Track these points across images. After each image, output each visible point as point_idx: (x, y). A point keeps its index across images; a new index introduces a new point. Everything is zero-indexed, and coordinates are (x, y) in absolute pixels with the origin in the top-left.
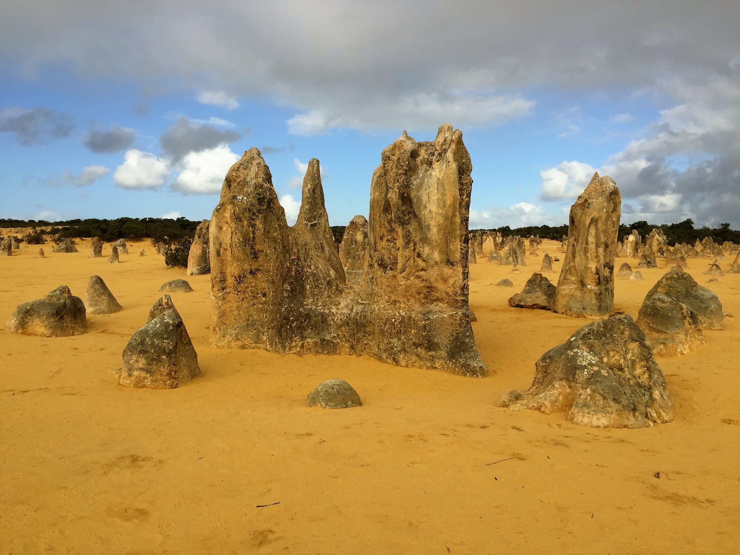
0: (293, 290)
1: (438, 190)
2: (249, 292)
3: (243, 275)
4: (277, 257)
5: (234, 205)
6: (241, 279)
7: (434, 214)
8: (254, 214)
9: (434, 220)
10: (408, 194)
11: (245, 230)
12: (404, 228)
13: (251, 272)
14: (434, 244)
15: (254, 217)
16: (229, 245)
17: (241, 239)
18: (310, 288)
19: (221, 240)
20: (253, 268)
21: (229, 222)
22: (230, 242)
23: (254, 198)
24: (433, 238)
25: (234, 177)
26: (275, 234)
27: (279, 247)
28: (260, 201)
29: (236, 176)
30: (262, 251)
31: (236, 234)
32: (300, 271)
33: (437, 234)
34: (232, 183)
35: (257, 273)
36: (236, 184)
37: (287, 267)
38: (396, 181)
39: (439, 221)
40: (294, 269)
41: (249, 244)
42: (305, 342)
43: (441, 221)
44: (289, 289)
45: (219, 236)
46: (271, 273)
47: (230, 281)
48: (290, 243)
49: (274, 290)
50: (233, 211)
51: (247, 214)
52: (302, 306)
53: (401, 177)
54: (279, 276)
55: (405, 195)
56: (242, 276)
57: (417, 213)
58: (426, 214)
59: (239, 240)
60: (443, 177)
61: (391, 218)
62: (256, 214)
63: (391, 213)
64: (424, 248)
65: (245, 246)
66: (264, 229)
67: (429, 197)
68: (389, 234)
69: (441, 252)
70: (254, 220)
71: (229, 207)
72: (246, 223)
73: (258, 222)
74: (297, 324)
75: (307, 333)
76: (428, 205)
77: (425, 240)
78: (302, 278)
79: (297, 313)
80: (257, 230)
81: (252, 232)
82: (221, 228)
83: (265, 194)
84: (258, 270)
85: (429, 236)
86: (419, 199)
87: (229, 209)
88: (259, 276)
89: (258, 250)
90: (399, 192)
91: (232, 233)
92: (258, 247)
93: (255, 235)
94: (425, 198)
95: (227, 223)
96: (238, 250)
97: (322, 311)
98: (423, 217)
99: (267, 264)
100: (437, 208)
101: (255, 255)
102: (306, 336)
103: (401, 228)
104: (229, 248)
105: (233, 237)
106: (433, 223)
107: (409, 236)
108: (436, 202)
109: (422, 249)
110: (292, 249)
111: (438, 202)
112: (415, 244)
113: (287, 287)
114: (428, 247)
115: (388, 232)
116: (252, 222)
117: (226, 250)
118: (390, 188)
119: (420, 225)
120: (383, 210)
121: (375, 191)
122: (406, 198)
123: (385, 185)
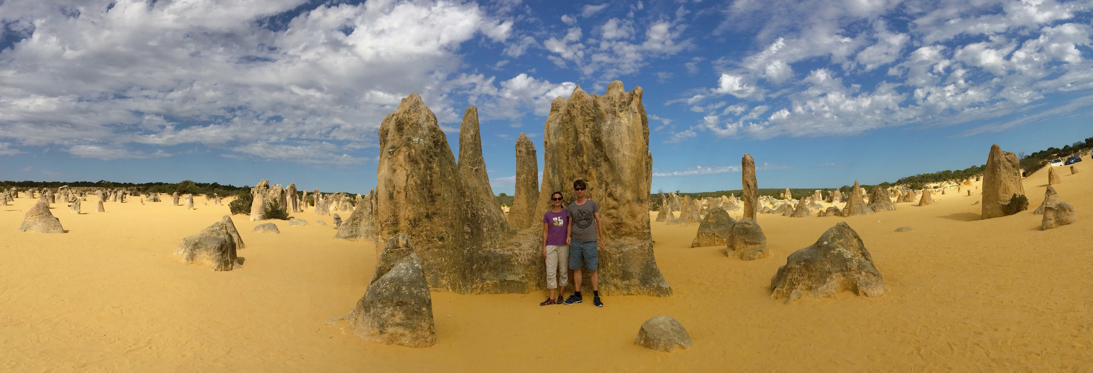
0: (472, 232)
1: (629, 137)
2: (424, 236)
3: (419, 218)
5: (409, 147)
7: (627, 158)
8: (431, 157)
9: (627, 163)
10: (599, 138)
11: (422, 172)
12: (597, 170)
13: (428, 216)
14: (628, 184)
16: (402, 188)
17: (419, 182)
19: (395, 183)
20: (430, 212)
21: (403, 165)
22: (404, 185)
23: (430, 140)
24: (626, 179)
25: (407, 119)
26: (450, 178)
27: (454, 191)
28: (436, 143)
29: (409, 118)
30: (439, 195)
31: (413, 177)
32: (476, 214)
33: (630, 175)
34: (405, 126)
35: (434, 217)
36: (408, 126)
37: (465, 209)
38: (585, 127)
39: (632, 164)
40: (469, 212)
43: (634, 164)
45: (392, 178)
47: (403, 224)
50: (407, 153)
51: (425, 157)
53: (590, 123)
55: (597, 140)
57: (609, 157)
58: (619, 157)
59: (416, 183)
60: (632, 125)
61: (583, 160)
63: (583, 156)
64: (616, 188)
65: (423, 189)
67: (621, 142)
68: (580, 175)
69: (633, 191)
70: (430, 162)
71: (404, 149)
72: (422, 166)
73: (434, 166)
74: (477, 266)
75: (485, 275)
76: (621, 150)
77: (618, 181)
78: (477, 221)
79: (477, 255)
80: (434, 173)
81: (430, 175)
82: (395, 171)
83: (439, 137)
84: (434, 214)
85: (622, 178)
86: (611, 144)
87: (403, 151)
88: (436, 219)
89: (435, 193)
90: (591, 136)
91: (408, 176)
92: (435, 191)
93: (432, 178)
94: (617, 144)
95: (401, 166)
96: (414, 193)
97: (502, 253)
98: (616, 160)
99: (445, 207)
100: (630, 152)
101: (433, 199)
102: (485, 278)
103: (595, 170)
104: (402, 191)
105: (409, 180)
106: (626, 166)
107: (601, 177)
108: (629, 147)
109: (614, 189)
110: (465, 192)
112: (607, 185)
113: (467, 229)
114: (621, 188)
115: (579, 173)
117: (399, 192)
118: (581, 132)
119: (612, 166)
120: (574, 153)
121: (557, 136)
122: (598, 143)
123: (573, 130)
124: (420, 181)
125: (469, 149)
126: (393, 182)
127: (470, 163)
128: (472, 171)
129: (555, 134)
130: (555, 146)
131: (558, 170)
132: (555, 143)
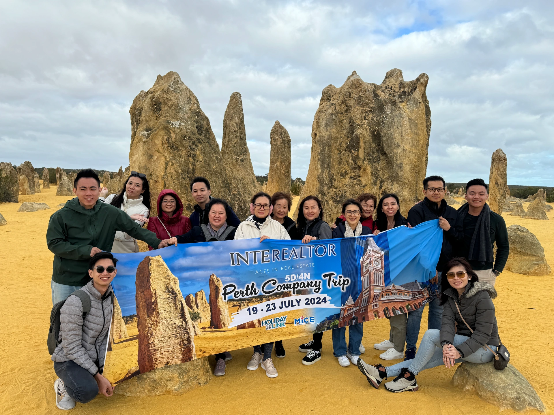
1: (411, 130)
5: (168, 131)
7: (408, 153)
9: (407, 159)
10: (378, 132)
11: (183, 160)
12: (372, 165)
14: (406, 182)
16: (160, 177)
17: (180, 171)
19: (151, 170)
21: (161, 150)
22: (162, 173)
23: (192, 125)
24: (405, 176)
25: (165, 99)
26: (214, 167)
27: (219, 181)
28: (199, 129)
29: (167, 98)
31: (173, 164)
33: (409, 172)
34: (162, 106)
36: (167, 108)
38: (363, 119)
39: (413, 160)
43: (414, 160)
45: (148, 165)
50: (166, 138)
51: (187, 143)
53: (369, 115)
55: (376, 133)
57: (388, 152)
58: (399, 152)
59: (176, 171)
60: (416, 117)
61: (358, 155)
63: (358, 151)
64: (392, 186)
65: (184, 178)
67: (402, 136)
68: (353, 171)
69: (411, 190)
71: (162, 133)
72: (184, 153)
73: (198, 153)
76: (400, 144)
77: (395, 178)
80: (197, 161)
82: (151, 157)
83: (202, 122)
85: (400, 174)
86: (391, 138)
87: (160, 135)
90: (370, 129)
91: (167, 164)
93: (195, 167)
94: (397, 138)
95: (158, 151)
96: (174, 183)
98: (395, 155)
100: (411, 147)
103: (370, 165)
104: (160, 180)
105: (168, 168)
106: (405, 162)
107: (377, 174)
108: (410, 141)
111: (412, 140)
112: (382, 182)
114: (397, 185)
115: (352, 169)
117: (156, 182)
118: (358, 125)
119: (390, 163)
120: (348, 147)
121: (329, 128)
122: (377, 136)
123: (348, 121)
124: (181, 169)
125: (234, 138)
126: (149, 170)
127: (234, 152)
128: (237, 161)
129: (326, 125)
130: (326, 139)
131: (328, 165)
132: (326, 136)
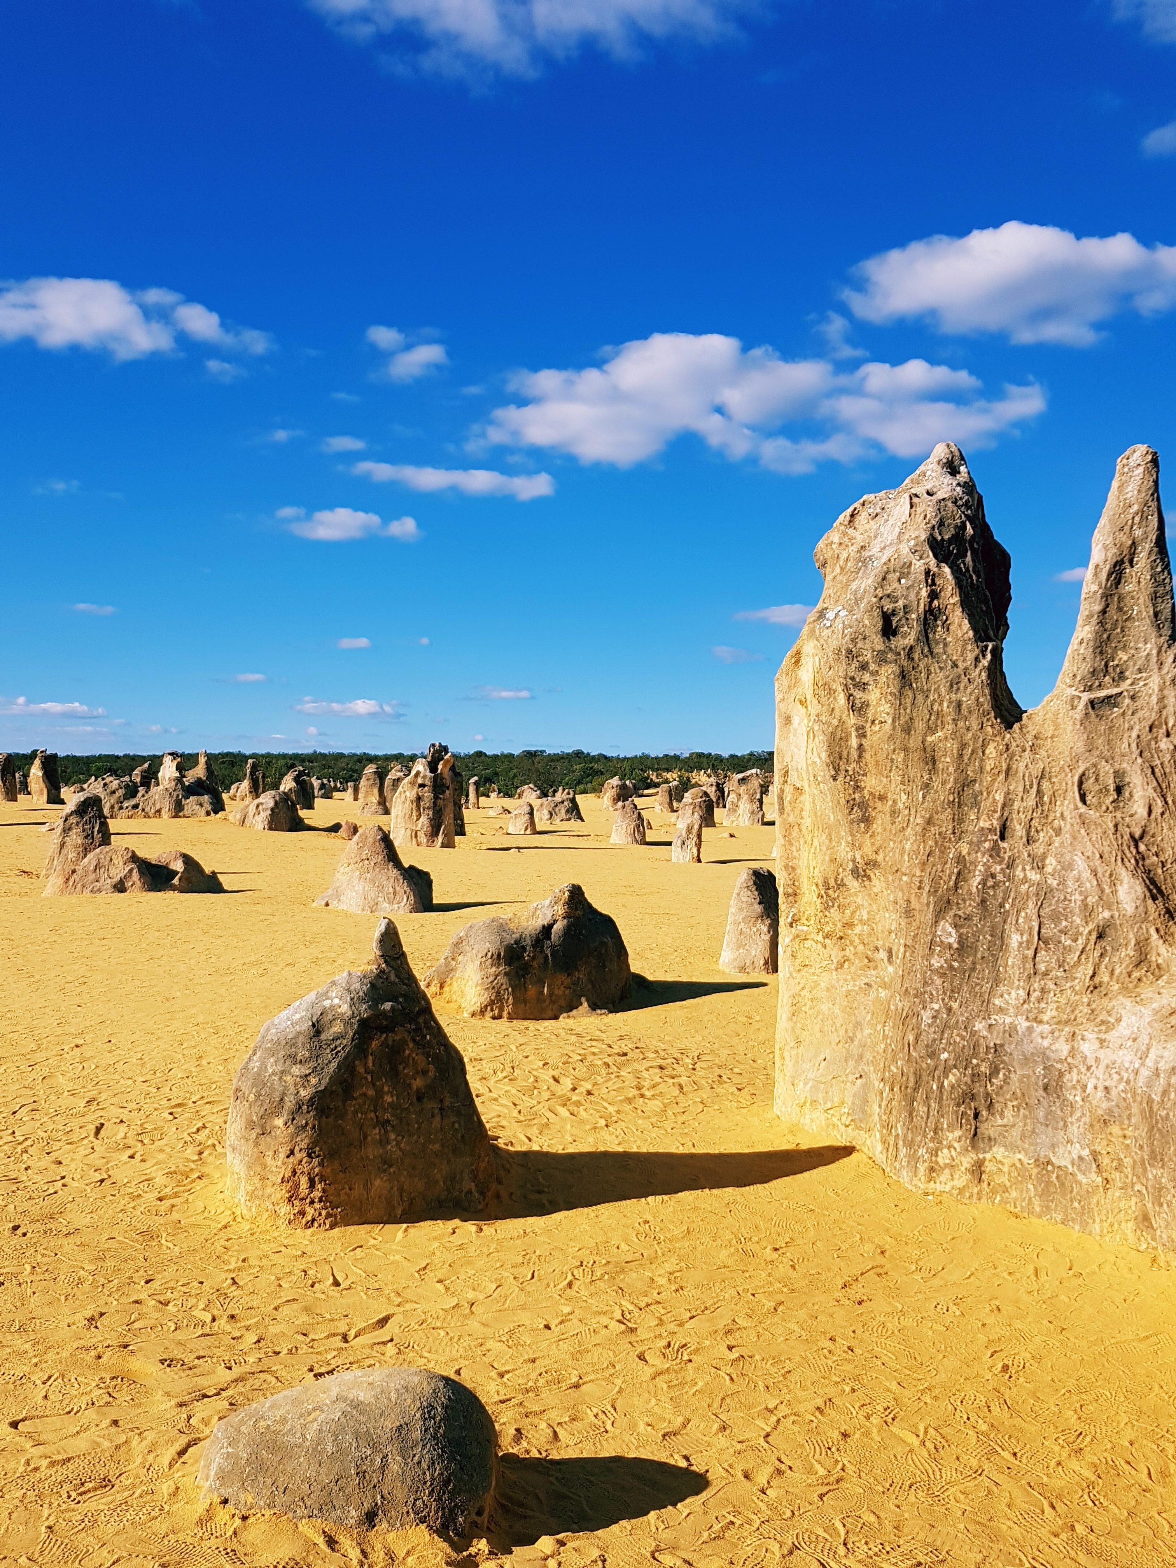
0: (964, 948)
2: (856, 941)
3: (836, 881)
4: (929, 822)
6: (831, 892)
8: (864, 667)
13: (855, 873)
15: (867, 677)
18: (1021, 944)
20: (861, 858)
30: (882, 798)
32: (1000, 877)
35: (872, 876)
37: (960, 859)
40: (980, 867)
41: (847, 771)
42: (988, 1156)
44: (951, 940)
46: (905, 878)
47: (809, 896)
48: (988, 768)
49: (910, 942)
52: (986, 1010)
54: (927, 888)
56: (832, 883)
62: (873, 667)
66: (894, 721)
70: (863, 686)
74: (959, 1080)
75: (1000, 1122)
78: (1001, 906)
79: (963, 1038)
81: (857, 730)
84: (874, 864)
88: (877, 883)
89: (871, 794)
92: (871, 783)
97: (1046, 1043)
99: (895, 843)
101: (864, 812)
102: (992, 1133)
110: (988, 793)
113: (948, 933)
116: (858, 694)
